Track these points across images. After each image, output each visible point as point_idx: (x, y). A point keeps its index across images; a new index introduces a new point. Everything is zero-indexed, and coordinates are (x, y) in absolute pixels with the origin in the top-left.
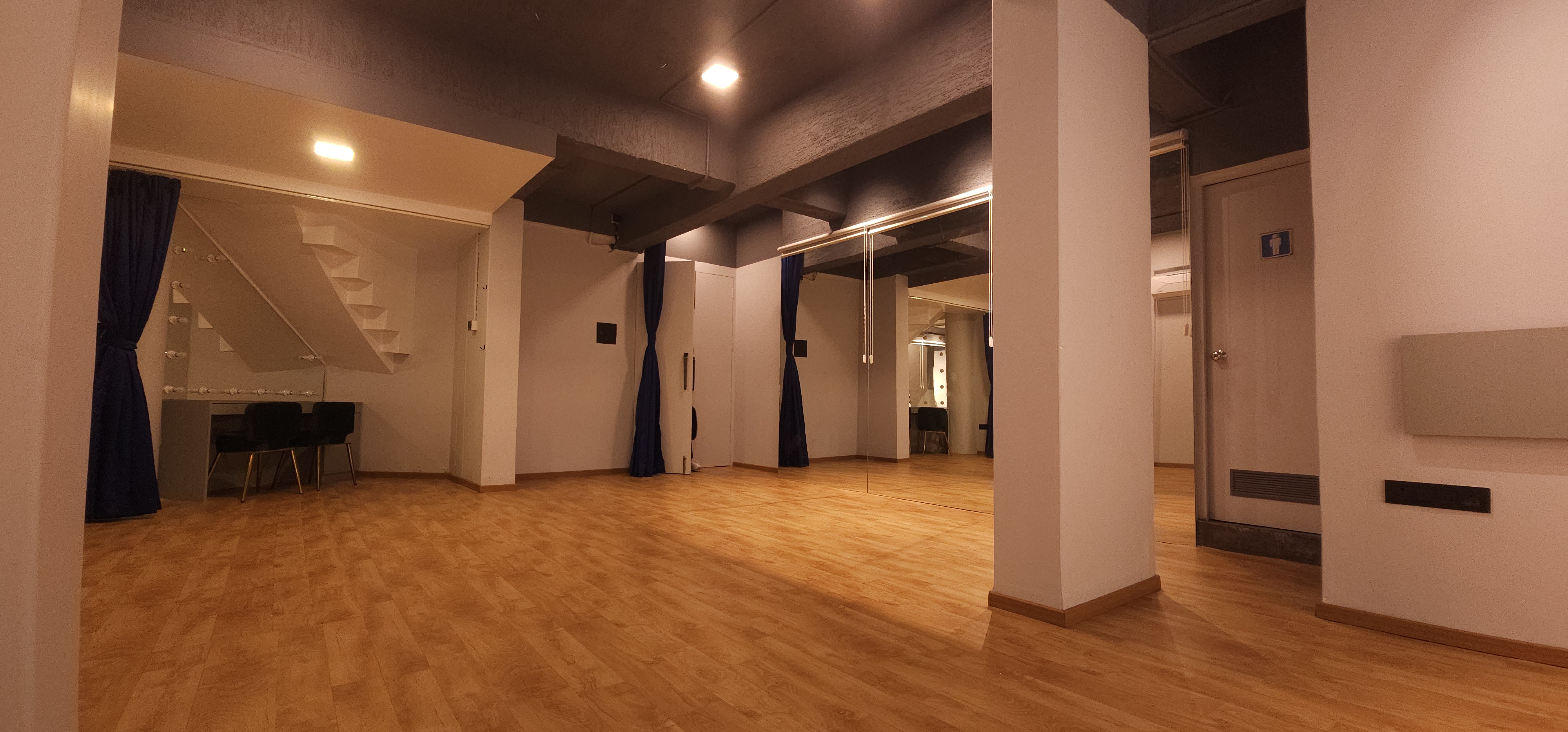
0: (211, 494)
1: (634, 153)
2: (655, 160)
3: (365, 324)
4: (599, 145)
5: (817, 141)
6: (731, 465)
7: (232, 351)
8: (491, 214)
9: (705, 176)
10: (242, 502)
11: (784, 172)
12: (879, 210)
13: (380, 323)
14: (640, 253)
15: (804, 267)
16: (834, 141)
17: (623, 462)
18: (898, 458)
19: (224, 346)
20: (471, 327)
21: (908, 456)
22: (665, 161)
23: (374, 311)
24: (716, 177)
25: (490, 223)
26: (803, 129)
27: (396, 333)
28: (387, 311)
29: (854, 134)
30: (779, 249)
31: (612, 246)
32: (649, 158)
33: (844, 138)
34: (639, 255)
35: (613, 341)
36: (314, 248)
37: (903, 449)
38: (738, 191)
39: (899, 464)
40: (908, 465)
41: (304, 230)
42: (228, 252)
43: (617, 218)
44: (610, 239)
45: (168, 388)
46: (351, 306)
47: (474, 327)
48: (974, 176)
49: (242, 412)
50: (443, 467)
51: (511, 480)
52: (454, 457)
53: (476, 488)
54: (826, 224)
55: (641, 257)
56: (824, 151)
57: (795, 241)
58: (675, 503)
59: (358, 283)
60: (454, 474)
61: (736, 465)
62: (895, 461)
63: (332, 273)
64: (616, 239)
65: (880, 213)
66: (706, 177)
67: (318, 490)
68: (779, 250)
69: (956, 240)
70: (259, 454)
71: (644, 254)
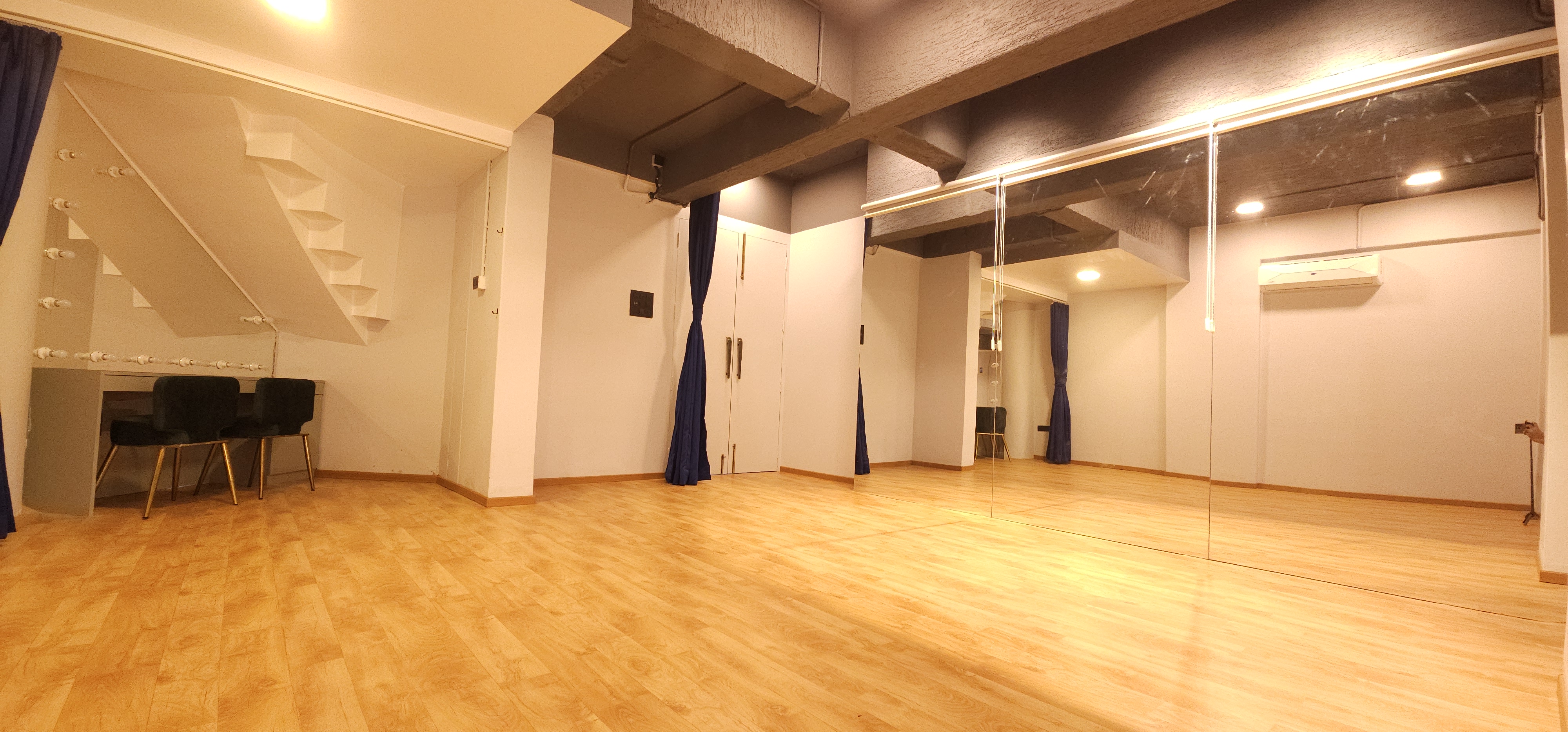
0: (101, 502)
1: (732, 40)
2: (758, 54)
3: (331, 278)
4: (688, 20)
5: (998, 31)
6: (779, 470)
7: (148, 308)
8: (511, 132)
9: (815, 86)
10: (145, 518)
11: (937, 79)
12: (1020, 154)
13: (354, 276)
14: (685, 206)
15: (873, 236)
16: (1034, 26)
17: (658, 465)
18: (962, 466)
19: (139, 301)
20: (477, 284)
21: (972, 463)
22: (770, 57)
23: (344, 259)
24: (828, 90)
25: (509, 144)
26: (973, 17)
27: (375, 290)
28: (362, 260)
29: (1073, 13)
30: (863, 206)
31: (652, 195)
32: (751, 51)
33: (1052, 21)
34: (683, 209)
35: (648, 314)
36: (263, 166)
37: (968, 456)
38: (853, 111)
39: (963, 472)
40: (970, 473)
41: (249, 136)
42: (140, 166)
43: (660, 160)
44: (649, 186)
45: (43, 351)
46: (316, 251)
47: (482, 285)
48: (1178, 104)
49: (149, 386)
50: (431, 468)
51: (528, 490)
52: (446, 454)
53: (482, 501)
54: (935, 174)
55: (686, 212)
56: (1013, 43)
57: (884, 196)
58: (687, 507)
59: (324, 219)
60: (446, 477)
61: (784, 470)
62: (958, 469)
63: (289, 204)
64: (657, 186)
65: (1019, 158)
66: (817, 88)
67: (260, 499)
68: (863, 208)
69: (1071, 207)
70: (176, 449)
71: (688, 209)
